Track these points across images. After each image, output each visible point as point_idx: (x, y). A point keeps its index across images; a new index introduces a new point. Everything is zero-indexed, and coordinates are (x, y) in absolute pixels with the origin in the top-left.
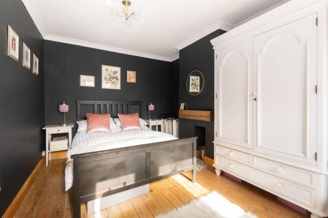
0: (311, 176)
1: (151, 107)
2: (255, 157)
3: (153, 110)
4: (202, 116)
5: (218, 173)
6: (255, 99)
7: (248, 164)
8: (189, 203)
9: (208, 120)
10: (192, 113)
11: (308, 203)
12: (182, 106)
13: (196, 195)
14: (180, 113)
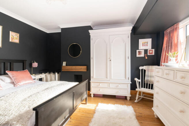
0: (127, 85)
1: (35, 65)
2: (110, 84)
3: (37, 67)
4: (81, 69)
5: (92, 96)
6: (110, 60)
7: (108, 87)
8: (95, 113)
9: (85, 70)
10: (74, 67)
11: (127, 94)
12: (64, 64)
13: (94, 108)
14: (63, 68)
